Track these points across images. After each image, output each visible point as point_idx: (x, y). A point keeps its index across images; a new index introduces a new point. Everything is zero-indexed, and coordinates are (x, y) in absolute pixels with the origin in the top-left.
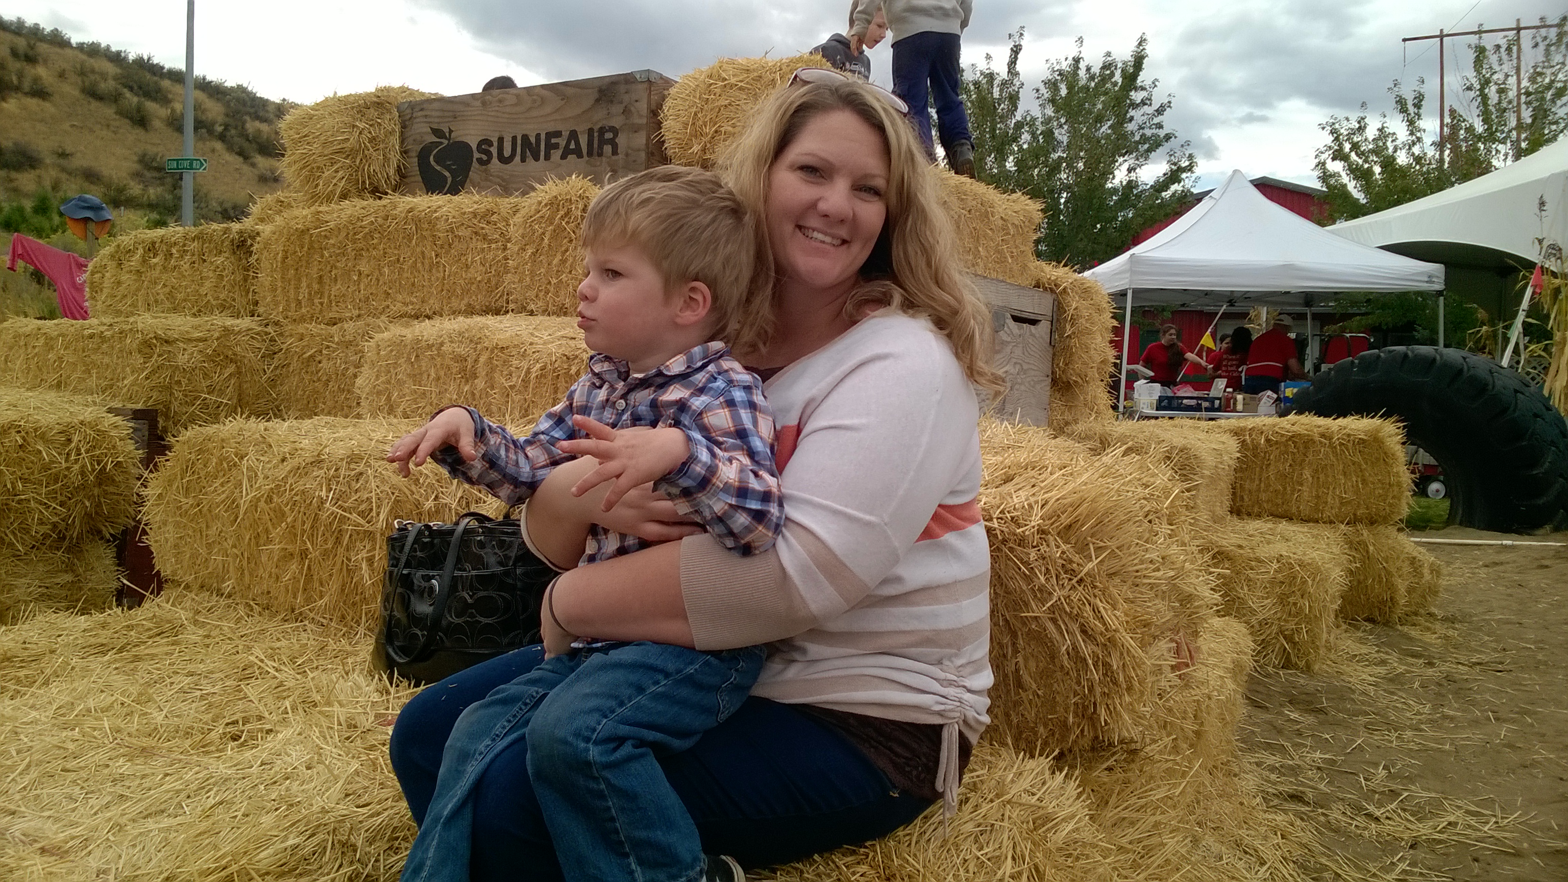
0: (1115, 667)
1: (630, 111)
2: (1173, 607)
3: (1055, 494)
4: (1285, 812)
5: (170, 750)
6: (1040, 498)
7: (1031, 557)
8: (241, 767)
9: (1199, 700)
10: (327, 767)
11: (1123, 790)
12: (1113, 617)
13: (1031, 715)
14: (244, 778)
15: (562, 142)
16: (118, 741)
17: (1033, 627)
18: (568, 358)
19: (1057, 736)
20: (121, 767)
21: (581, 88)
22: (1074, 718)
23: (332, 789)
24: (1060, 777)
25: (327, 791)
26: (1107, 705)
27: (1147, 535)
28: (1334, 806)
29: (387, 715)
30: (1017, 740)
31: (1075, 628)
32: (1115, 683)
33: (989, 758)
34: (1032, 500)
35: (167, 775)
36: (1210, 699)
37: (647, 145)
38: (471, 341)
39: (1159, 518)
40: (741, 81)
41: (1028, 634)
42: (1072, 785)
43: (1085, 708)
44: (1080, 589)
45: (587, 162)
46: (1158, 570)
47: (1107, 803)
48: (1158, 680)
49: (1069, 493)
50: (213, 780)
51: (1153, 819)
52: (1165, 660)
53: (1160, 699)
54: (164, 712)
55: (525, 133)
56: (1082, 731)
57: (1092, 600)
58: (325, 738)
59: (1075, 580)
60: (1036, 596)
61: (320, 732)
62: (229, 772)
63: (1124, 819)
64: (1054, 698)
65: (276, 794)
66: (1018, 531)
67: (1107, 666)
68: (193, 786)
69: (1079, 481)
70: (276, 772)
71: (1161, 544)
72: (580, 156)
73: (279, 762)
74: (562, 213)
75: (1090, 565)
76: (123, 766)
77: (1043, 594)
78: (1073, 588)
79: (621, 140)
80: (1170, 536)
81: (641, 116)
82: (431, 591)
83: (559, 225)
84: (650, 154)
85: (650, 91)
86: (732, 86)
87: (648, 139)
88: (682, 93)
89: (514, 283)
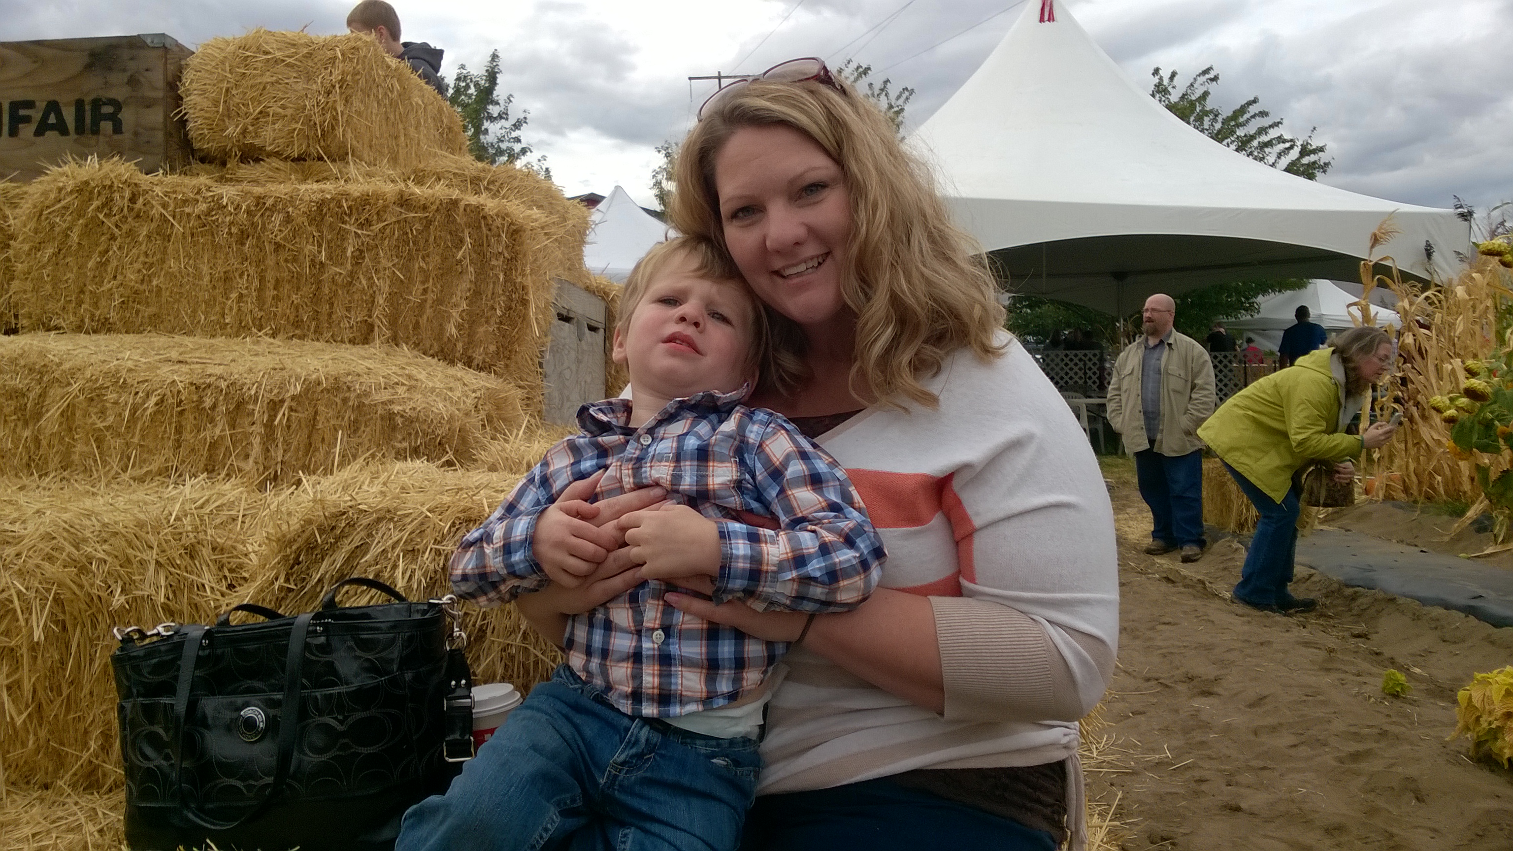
1: (138, 81)
15: (36, 115)
21: (63, 49)
37: (165, 123)
40: (289, 57)
45: (76, 141)
79: (127, 116)
81: (155, 89)
82: (250, 724)
83: (94, 218)
84: (168, 135)
85: (166, 59)
86: (277, 61)
87: (166, 116)
88: (206, 64)
89: (25, 292)
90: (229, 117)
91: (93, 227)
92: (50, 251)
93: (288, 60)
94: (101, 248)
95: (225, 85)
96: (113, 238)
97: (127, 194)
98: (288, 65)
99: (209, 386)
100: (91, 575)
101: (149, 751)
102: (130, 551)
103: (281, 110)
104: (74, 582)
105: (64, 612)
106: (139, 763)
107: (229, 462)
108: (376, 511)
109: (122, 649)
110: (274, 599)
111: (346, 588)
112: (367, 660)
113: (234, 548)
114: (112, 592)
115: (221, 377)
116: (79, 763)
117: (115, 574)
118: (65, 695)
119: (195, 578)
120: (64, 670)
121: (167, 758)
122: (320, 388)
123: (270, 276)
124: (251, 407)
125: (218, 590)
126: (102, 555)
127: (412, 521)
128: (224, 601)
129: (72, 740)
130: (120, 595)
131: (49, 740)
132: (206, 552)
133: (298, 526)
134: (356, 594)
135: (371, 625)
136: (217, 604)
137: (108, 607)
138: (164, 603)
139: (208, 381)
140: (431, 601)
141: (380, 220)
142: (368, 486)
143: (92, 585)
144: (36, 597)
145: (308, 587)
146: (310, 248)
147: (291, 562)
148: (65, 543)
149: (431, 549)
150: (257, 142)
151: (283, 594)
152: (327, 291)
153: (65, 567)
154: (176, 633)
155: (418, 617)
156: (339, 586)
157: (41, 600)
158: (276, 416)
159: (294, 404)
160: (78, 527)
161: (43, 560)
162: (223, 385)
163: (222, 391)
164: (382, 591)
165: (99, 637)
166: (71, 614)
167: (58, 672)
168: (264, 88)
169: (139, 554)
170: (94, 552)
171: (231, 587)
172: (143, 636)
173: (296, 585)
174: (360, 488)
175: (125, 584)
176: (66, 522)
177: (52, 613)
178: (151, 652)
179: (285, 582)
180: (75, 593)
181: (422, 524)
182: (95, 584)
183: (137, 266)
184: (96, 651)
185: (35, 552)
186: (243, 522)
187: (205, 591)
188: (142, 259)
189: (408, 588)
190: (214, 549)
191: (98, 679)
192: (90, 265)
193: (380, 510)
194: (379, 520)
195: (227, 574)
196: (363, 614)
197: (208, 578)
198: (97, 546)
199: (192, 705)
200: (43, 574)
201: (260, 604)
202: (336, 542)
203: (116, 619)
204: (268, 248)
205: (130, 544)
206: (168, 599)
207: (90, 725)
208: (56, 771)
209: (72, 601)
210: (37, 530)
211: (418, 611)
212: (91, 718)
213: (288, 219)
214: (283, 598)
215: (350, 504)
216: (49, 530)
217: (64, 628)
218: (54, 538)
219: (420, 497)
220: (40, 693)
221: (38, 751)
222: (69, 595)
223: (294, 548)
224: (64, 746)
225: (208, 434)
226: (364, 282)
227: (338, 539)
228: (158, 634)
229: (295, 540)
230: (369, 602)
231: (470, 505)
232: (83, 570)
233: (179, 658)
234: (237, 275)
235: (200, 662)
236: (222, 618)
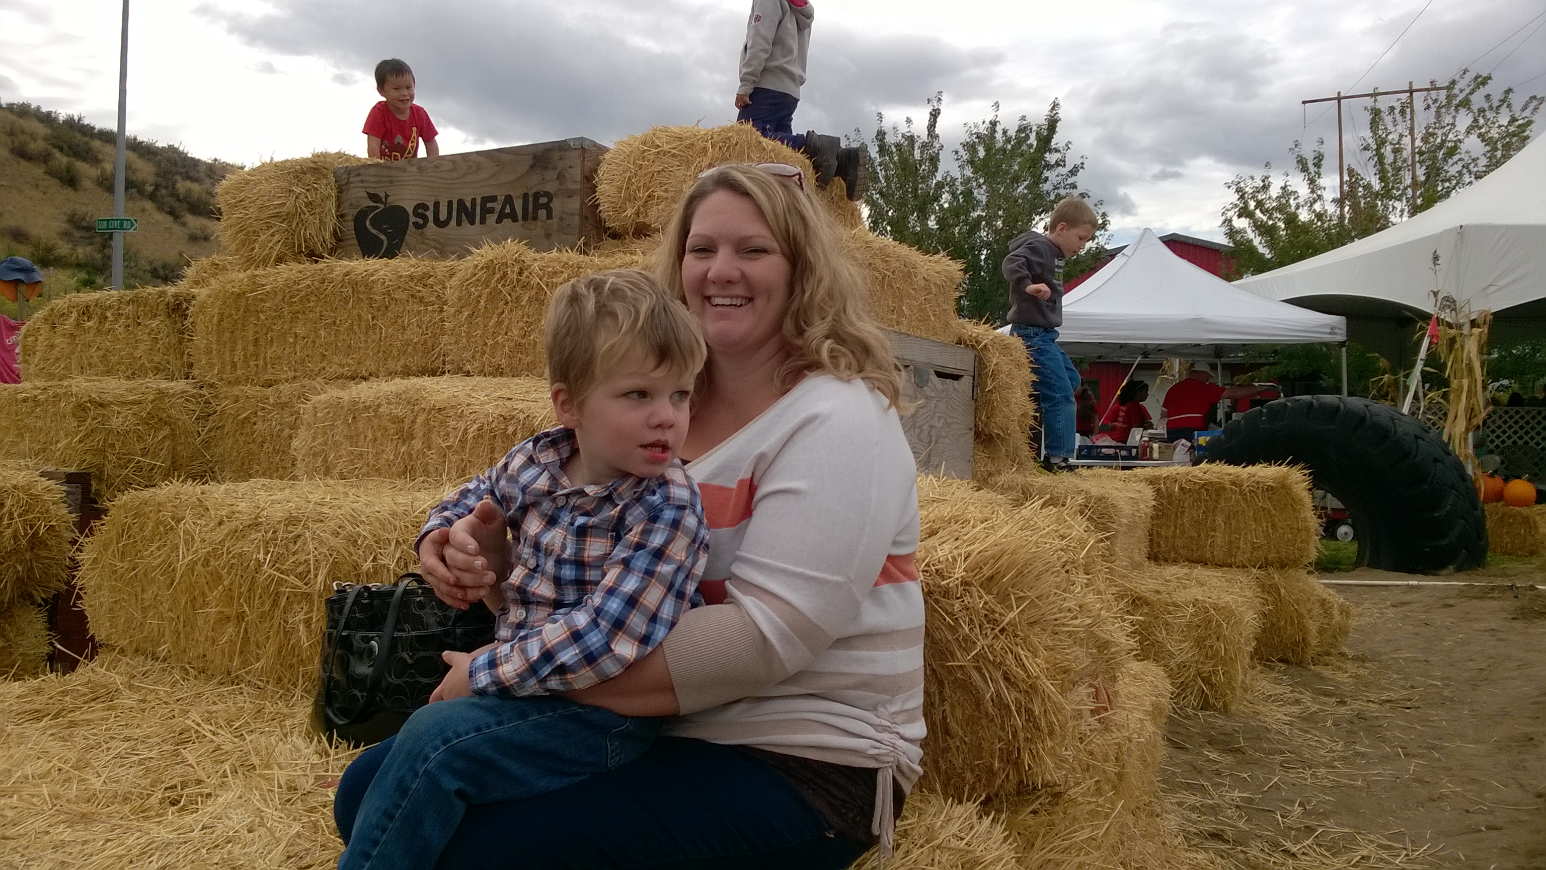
0: (1037, 713)
1: (564, 176)
2: (1091, 654)
3: (977, 547)
4: (1206, 850)
5: (110, 816)
6: (963, 551)
7: (956, 608)
8: (181, 831)
9: (1119, 744)
10: (268, 828)
11: (1048, 833)
12: (1034, 665)
13: (959, 762)
14: (186, 842)
15: (497, 206)
16: (57, 807)
17: (959, 675)
18: (505, 419)
19: (984, 781)
20: (61, 833)
21: (516, 154)
22: (999, 763)
23: (274, 852)
24: (987, 821)
25: (269, 854)
26: (1030, 750)
27: (1064, 585)
28: (1252, 843)
29: (328, 778)
30: (945, 786)
31: (998, 675)
32: (1038, 728)
33: (919, 804)
34: (955, 552)
35: (108, 841)
36: (1130, 741)
37: (581, 208)
38: (408, 403)
39: (1076, 568)
40: (674, 149)
41: (954, 683)
42: (999, 828)
43: (1010, 753)
44: (1003, 638)
45: (523, 226)
46: (1076, 618)
47: (1033, 846)
48: (1078, 725)
49: (991, 546)
50: (156, 844)
51: (1077, 860)
52: (1085, 705)
53: (1081, 743)
54: (103, 778)
55: (461, 198)
56: (1007, 776)
57: (1014, 648)
58: (265, 801)
59: (998, 629)
60: (961, 646)
61: (260, 795)
62: (171, 837)
63: (1049, 860)
64: (980, 744)
65: (219, 857)
66: (943, 583)
67: (1030, 712)
68: (136, 851)
69: (1000, 534)
70: (218, 836)
71: (1078, 593)
72: (515, 219)
73: (221, 826)
74: (498, 276)
75: (1011, 615)
76: (64, 833)
77: (967, 643)
78: (996, 637)
79: (555, 205)
80: (1087, 585)
81: (575, 182)
83: (495, 288)
84: (584, 218)
85: (584, 158)
86: (665, 153)
87: (582, 203)
88: (617, 159)
89: (450, 344)
90: (630, 201)
92: (467, 314)
93: (673, 151)
95: (628, 174)
96: (507, 303)
97: (516, 269)
98: (674, 156)
99: (513, 417)
103: (664, 194)
115: (522, 411)
126: (365, 533)
139: (512, 414)
150: (647, 220)
162: (521, 416)
168: (653, 176)
188: (524, 319)
198: (366, 527)
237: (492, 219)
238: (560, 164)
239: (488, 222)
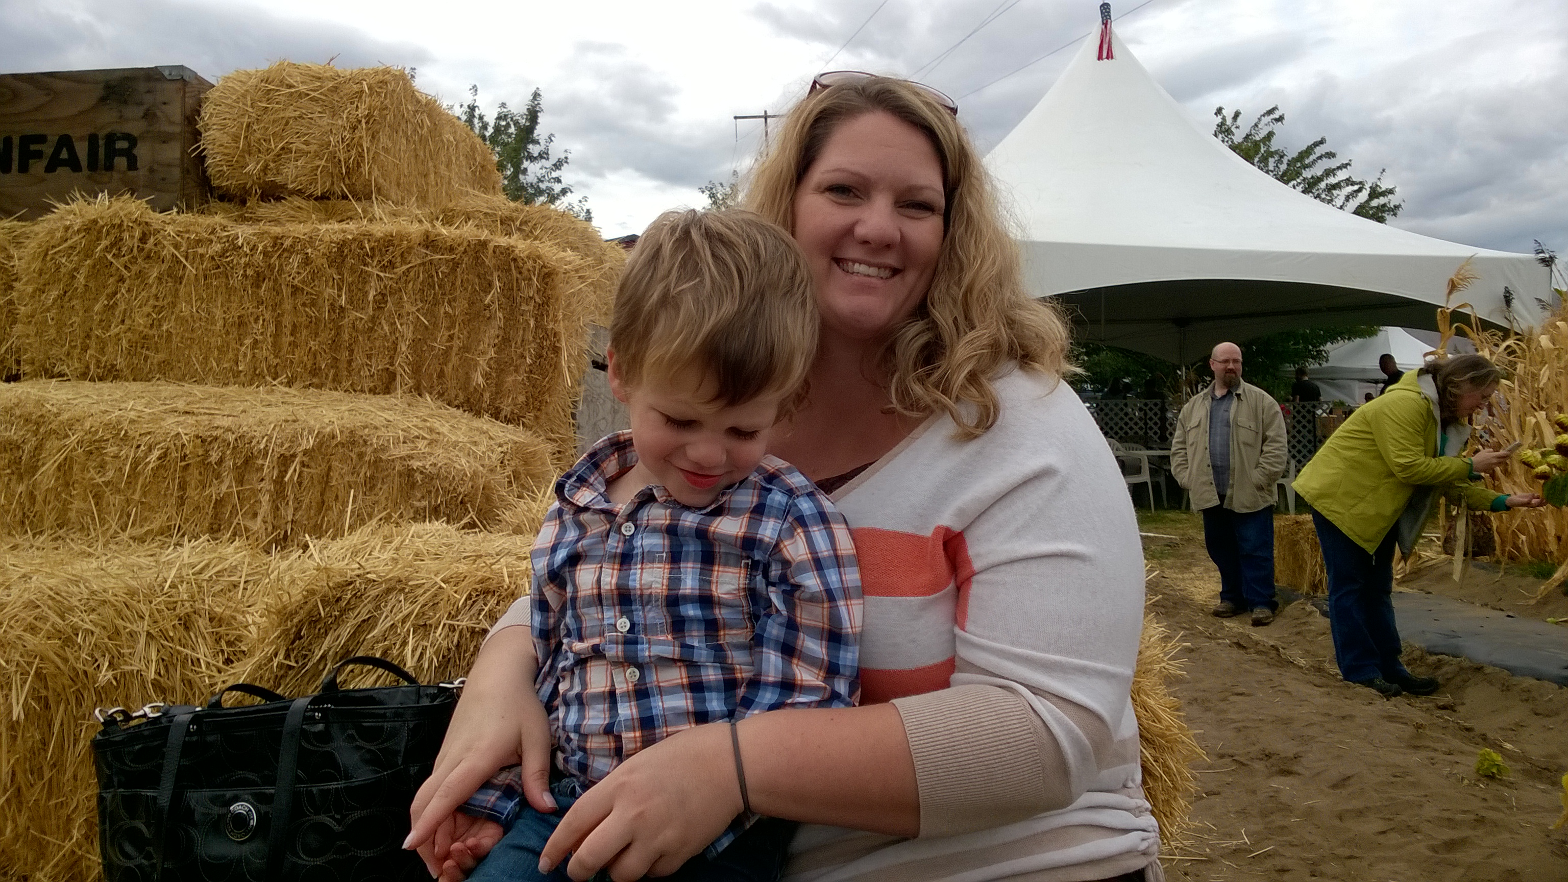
1: (155, 115)
15: (48, 149)
18: (203, 441)
21: (77, 81)
37: (182, 159)
38: (27, 421)
40: (313, 90)
45: (89, 178)
72: (77, 168)
79: (142, 151)
81: (172, 123)
82: (240, 821)
83: (102, 258)
84: (186, 172)
85: (185, 92)
86: (301, 95)
87: (184, 152)
88: (227, 98)
89: (28, 336)
90: (250, 153)
91: (101, 268)
92: (54, 294)
93: (313, 94)
94: (109, 291)
95: (246, 120)
96: (122, 280)
97: (137, 234)
98: (312, 99)
100: (77, 648)
101: (129, 848)
102: (119, 622)
103: (304, 147)
104: (58, 656)
105: (46, 688)
106: (119, 862)
107: (236, 521)
108: (386, 581)
109: (103, 733)
110: (273, 676)
111: (350, 667)
112: (369, 751)
113: (234, 618)
114: (98, 666)
115: (229, 430)
116: (61, 854)
117: (104, 648)
118: (46, 778)
119: (189, 652)
120: (46, 751)
121: (148, 857)
122: (334, 442)
123: (287, 321)
124: (260, 462)
125: (214, 665)
126: (89, 626)
127: (425, 593)
128: (219, 678)
129: (54, 828)
130: (107, 670)
131: (29, 828)
132: (202, 623)
133: (300, 596)
134: (362, 673)
135: (376, 711)
136: (213, 681)
137: (95, 683)
138: (155, 679)
139: (215, 434)
140: (441, 685)
141: (404, 262)
142: (379, 551)
143: (77, 659)
144: (16, 672)
145: (310, 664)
146: (330, 292)
147: (292, 636)
148: (49, 612)
149: (445, 625)
150: (279, 179)
151: (282, 672)
152: (346, 336)
153: (49, 638)
154: (164, 714)
155: (425, 702)
156: (341, 666)
157: (22, 674)
158: (286, 472)
159: (306, 459)
160: (64, 594)
161: (24, 631)
163: (229, 444)
164: (390, 671)
165: (84, 715)
166: (55, 690)
167: (39, 754)
168: (287, 123)
169: (128, 625)
170: (81, 623)
171: (228, 661)
172: (128, 717)
173: (297, 662)
174: (370, 554)
175: (113, 657)
176: (51, 589)
177: (34, 689)
178: (136, 735)
179: (285, 659)
180: (59, 668)
181: (436, 595)
182: (80, 659)
183: (147, 309)
184: (81, 730)
185: (17, 621)
186: (245, 589)
187: (200, 667)
188: (151, 302)
189: (419, 667)
190: (211, 620)
191: (82, 762)
192: (96, 308)
193: (390, 579)
194: (388, 591)
195: (225, 647)
196: (367, 698)
197: (203, 652)
198: (84, 616)
199: (177, 797)
200: (25, 646)
201: (257, 684)
202: (341, 615)
203: (103, 696)
204: (286, 291)
205: (119, 613)
206: (159, 674)
207: (74, 811)
208: (36, 861)
209: (55, 676)
210: (21, 597)
211: (427, 695)
212: (75, 805)
213: (307, 261)
214: (282, 676)
215: (357, 572)
216: (33, 597)
217: (47, 706)
218: (38, 606)
219: (434, 565)
220: (19, 776)
221: (16, 838)
222: (52, 669)
223: (295, 621)
224: (45, 835)
225: (213, 490)
226: (386, 328)
227: (343, 612)
228: (145, 715)
229: (296, 613)
230: (376, 682)
231: (488, 575)
232: (68, 641)
233: (164, 744)
234: (252, 320)
235: (187, 750)
236: (214, 700)
237: (38, 167)
238: (148, 99)
239: (32, 170)
